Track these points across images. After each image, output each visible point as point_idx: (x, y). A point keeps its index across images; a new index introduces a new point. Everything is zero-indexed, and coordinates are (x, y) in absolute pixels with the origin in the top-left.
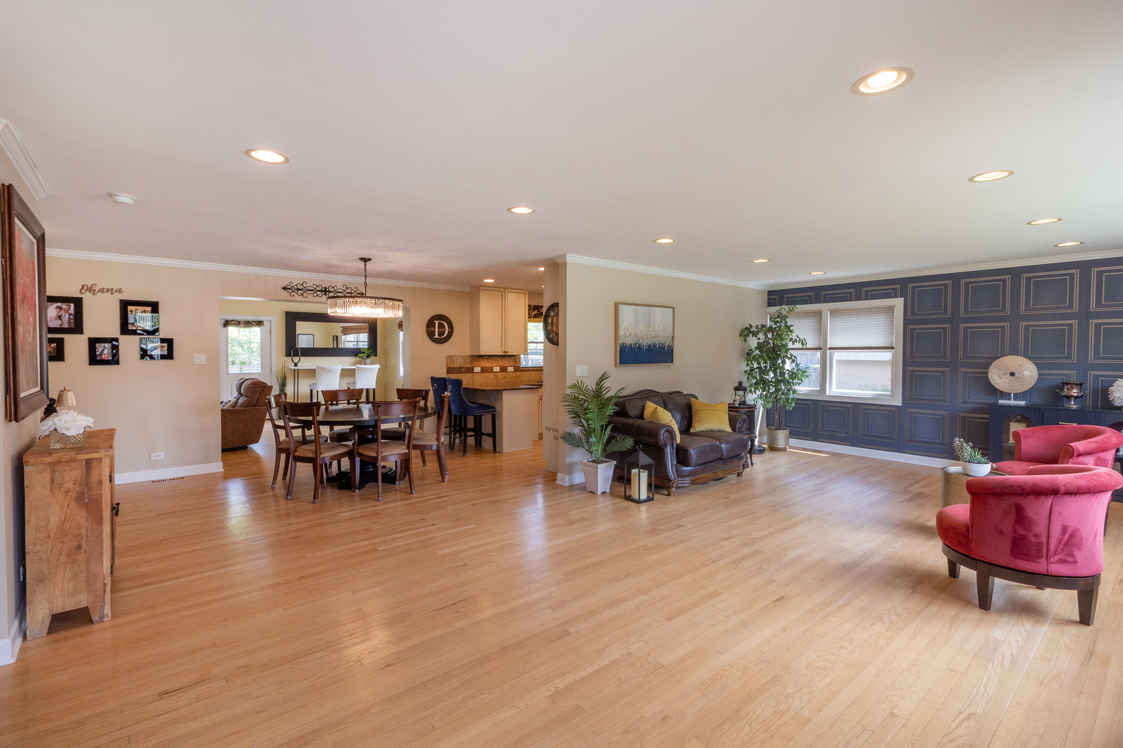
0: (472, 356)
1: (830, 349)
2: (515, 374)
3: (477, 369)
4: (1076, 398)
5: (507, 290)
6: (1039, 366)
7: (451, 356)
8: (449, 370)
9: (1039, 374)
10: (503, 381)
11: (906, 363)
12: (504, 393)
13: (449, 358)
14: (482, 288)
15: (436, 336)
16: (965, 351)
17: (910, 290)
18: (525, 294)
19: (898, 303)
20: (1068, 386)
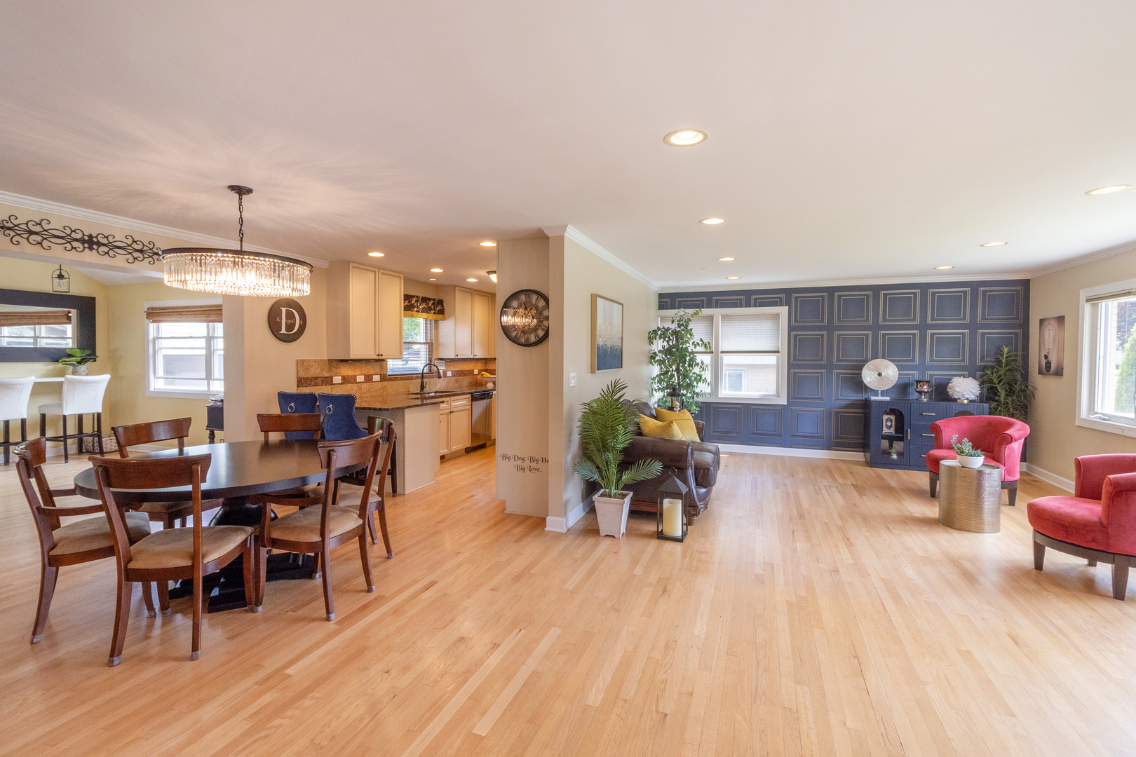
0: (330, 361)
1: (722, 352)
2: (381, 385)
3: (337, 380)
4: (926, 393)
5: (381, 271)
6: (900, 368)
7: (303, 361)
8: (301, 382)
9: (899, 374)
10: (368, 394)
11: (790, 366)
12: (406, 410)
13: (300, 363)
14: (351, 264)
15: (283, 331)
16: (838, 355)
17: (793, 300)
18: (400, 278)
19: (783, 311)
20: (921, 384)
